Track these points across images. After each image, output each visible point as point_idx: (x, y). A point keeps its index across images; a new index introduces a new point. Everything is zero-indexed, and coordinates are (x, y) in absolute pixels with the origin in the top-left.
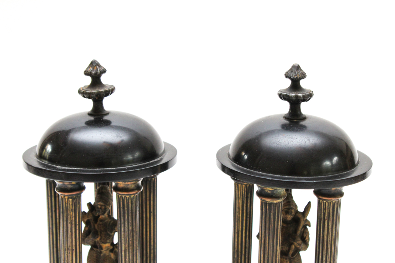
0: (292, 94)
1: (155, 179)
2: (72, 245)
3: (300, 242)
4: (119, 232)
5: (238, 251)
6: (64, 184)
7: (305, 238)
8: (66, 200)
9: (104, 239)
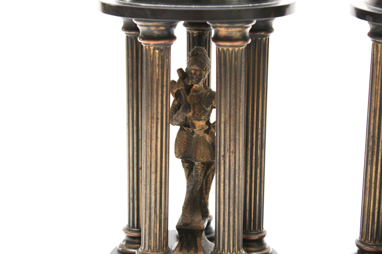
1: (266, 39)
2: (157, 112)
4: (218, 108)
5: (373, 136)
6: (149, 29)
8: (152, 52)
9: (198, 114)
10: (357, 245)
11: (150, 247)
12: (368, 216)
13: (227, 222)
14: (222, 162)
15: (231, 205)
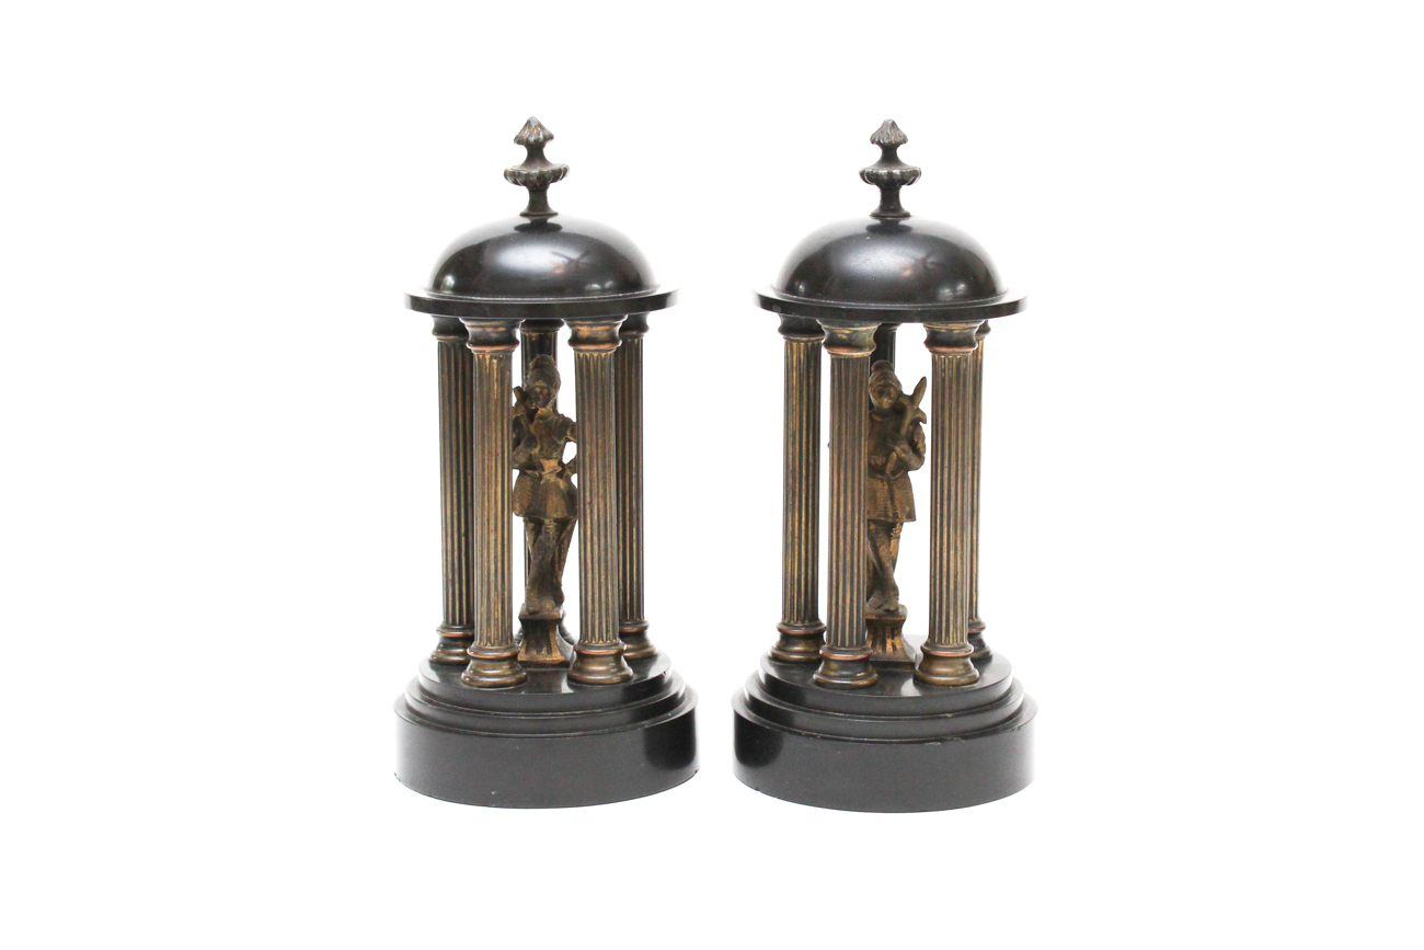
0: (883, 171)
3: (905, 446)
5: (794, 470)
6: (484, 331)
7: (917, 443)
8: (488, 362)
9: (546, 451)
10: (780, 630)
11: (489, 639)
12: (792, 585)
13: (597, 596)
14: (588, 511)
15: (603, 572)
